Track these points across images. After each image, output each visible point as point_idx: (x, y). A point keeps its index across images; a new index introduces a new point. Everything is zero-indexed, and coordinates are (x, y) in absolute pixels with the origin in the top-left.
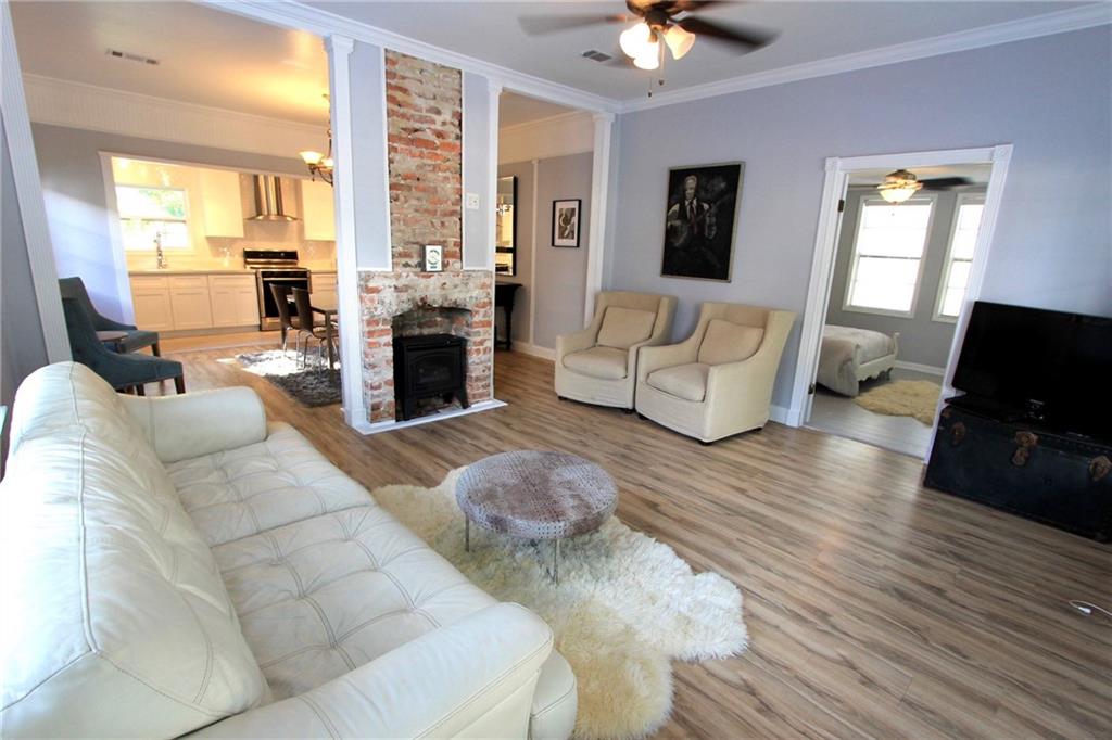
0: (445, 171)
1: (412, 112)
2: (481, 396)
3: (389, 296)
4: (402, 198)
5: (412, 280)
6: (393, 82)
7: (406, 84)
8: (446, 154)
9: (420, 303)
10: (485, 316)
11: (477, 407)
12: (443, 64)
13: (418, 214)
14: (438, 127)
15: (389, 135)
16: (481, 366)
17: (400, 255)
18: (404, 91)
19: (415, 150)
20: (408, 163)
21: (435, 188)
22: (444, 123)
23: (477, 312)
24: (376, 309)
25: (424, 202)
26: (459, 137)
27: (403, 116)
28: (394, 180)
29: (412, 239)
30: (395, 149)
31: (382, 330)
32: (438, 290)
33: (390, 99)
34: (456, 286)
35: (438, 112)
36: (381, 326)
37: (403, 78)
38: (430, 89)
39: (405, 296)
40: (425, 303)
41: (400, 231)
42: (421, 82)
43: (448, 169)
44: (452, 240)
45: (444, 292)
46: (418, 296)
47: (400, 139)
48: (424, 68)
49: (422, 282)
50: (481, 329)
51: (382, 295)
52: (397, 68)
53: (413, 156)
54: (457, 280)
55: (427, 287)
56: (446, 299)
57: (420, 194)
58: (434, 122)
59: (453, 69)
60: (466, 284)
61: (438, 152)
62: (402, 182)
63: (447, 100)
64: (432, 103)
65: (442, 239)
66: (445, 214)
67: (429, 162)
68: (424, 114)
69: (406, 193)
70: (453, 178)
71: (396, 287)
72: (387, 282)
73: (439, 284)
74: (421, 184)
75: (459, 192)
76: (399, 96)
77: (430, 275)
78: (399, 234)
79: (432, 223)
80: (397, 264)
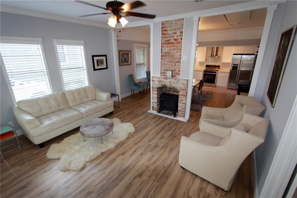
0: (177, 50)
1: (168, 36)
2: (181, 116)
3: (157, 82)
4: (164, 59)
5: (162, 80)
6: (163, 29)
7: (167, 29)
8: (177, 45)
9: (164, 86)
10: (183, 93)
11: (178, 118)
12: (178, 19)
13: (168, 63)
14: (176, 38)
15: (161, 43)
16: (181, 107)
17: (163, 73)
18: (166, 31)
19: (168, 45)
20: (166, 49)
21: (174, 55)
22: (177, 36)
23: (181, 91)
24: (154, 85)
25: (170, 59)
26: (182, 39)
27: (165, 37)
28: (162, 54)
29: (166, 69)
30: (163, 46)
31: (155, 90)
32: (169, 83)
33: (162, 34)
34: (174, 83)
35: (176, 33)
36: (155, 89)
37: (166, 27)
38: (174, 27)
39: (160, 83)
40: (165, 86)
41: (163, 67)
42: (171, 26)
43: (178, 49)
44: (177, 70)
45: (170, 84)
46: (163, 84)
47: (164, 43)
48: (172, 22)
49: (165, 80)
50: (182, 97)
51: (155, 82)
52: (165, 26)
53: (168, 47)
54: (175, 81)
55: (166, 82)
56: (171, 86)
57: (169, 57)
58: (174, 37)
59: (181, 19)
60: (178, 83)
61: (175, 45)
62: (164, 55)
63: (178, 29)
64: (174, 31)
65: (174, 69)
66: (176, 62)
67: (172, 48)
68: (172, 35)
69: (165, 57)
70: (179, 51)
71: (158, 81)
72: (156, 79)
73: (169, 81)
74: (169, 54)
75: (180, 55)
76: (165, 32)
77: (167, 78)
78: (163, 68)
79: (172, 65)
80: (162, 75)
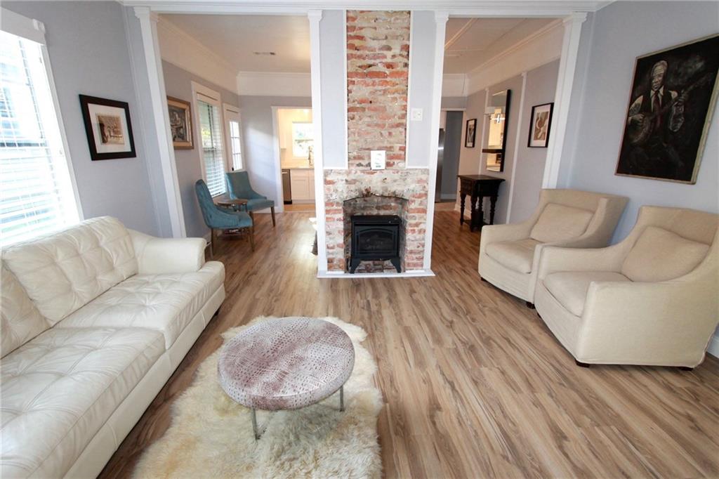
0: (394, 93)
1: (367, 52)
2: (415, 265)
3: (341, 186)
4: (357, 117)
5: (359, 176)
6: (352, 34)
7: (363, 33)
8: (394, 80)
9: (365, 192)
10: (420, 204)
11: (409, 273)
12: (394, 10)
13: (369, 128)
14: (389, 60)
15: (348, 73)
16: (416, 243)
17: (355, 158)
18: (361, 38)
19: (369, 80)
20: (362, 91)
21: (385, 106)
22: (394, 56)
23: (413, 201)
24: (331, 195)
25: (375, 119)
26: (406, 65)
27: (360, 57)
28: (351, 105)
29: (364, 147)
30: (353, 83)
31: (336, 210)
32: (379, 184)
33: (350, 46)
34: (395, 181)
35: (389, 49)
36: (335, 207)
37: (361, 28)
38: (382, 31)
39: (353, 187)
40: (368, 193)
41: (355, 141)
42: (375, 28)
43: (396, 91)
44: (397, 146)
45: (385, 185)
46: (363, 188)
47: (356, 74)
48: (378, 17)
49: (367, 177)
50: (416, 215)
51: (336, 186)
52: (357, 23)
53: (368, 85)
54: (397, 176)
55: (370, 181)
56: (386, 190)
57: (372, 113)
58: (385, 57)
59: (403, 12)
60: (405, 180)
61: (388, 79)
62: (358, 106)
63: (397, 37)
64: (384, 43)
65: (389, 145)
66: (392, 127)
67: (380, 88)
68: (377, 52)
69: (360, 113)
70: (400, 98)
71: (346, 181)
72: (340, 177)
73: (380, 179)
74: (373, 105)
75: (405, 108)
76: (357, 43)
77: (373, 172)
78: (354, 143)
79: (381, 134)
80: (352, 164)
